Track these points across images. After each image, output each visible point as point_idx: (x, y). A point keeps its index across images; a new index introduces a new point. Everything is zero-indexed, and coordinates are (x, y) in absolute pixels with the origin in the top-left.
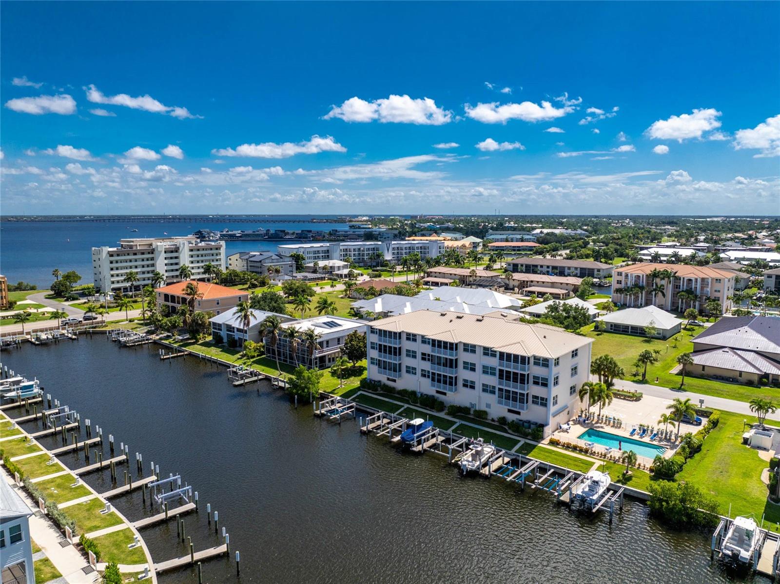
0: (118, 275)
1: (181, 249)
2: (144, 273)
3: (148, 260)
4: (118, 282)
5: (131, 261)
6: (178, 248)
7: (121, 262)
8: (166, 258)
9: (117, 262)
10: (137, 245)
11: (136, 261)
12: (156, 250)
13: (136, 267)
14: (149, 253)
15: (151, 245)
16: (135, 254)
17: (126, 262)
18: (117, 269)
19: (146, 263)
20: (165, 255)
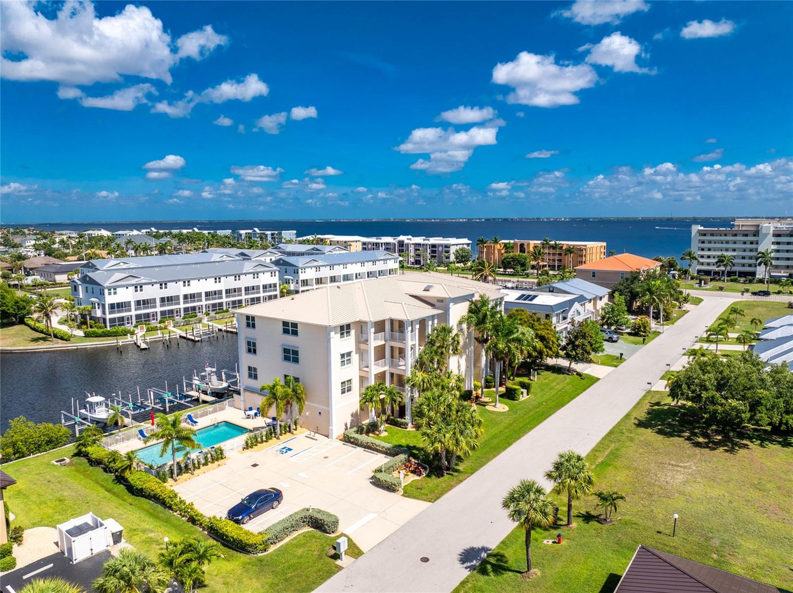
0: (709, 257)
2: (743, 258)
3: (752, 243)
4: (708, 264)
5: (727, 242)
7: (715, 243)
8: (773, 243)
9: (710, 242)
10: (739, 225)
11: (735, 243)
12: (760, 231)
13: (734, 250)
14: (755, 235)
15: (757, 226)
16: (736, 235)
17: (722, 243)
18: (709, 250)
19: (748, 246)
20: (774, 239)
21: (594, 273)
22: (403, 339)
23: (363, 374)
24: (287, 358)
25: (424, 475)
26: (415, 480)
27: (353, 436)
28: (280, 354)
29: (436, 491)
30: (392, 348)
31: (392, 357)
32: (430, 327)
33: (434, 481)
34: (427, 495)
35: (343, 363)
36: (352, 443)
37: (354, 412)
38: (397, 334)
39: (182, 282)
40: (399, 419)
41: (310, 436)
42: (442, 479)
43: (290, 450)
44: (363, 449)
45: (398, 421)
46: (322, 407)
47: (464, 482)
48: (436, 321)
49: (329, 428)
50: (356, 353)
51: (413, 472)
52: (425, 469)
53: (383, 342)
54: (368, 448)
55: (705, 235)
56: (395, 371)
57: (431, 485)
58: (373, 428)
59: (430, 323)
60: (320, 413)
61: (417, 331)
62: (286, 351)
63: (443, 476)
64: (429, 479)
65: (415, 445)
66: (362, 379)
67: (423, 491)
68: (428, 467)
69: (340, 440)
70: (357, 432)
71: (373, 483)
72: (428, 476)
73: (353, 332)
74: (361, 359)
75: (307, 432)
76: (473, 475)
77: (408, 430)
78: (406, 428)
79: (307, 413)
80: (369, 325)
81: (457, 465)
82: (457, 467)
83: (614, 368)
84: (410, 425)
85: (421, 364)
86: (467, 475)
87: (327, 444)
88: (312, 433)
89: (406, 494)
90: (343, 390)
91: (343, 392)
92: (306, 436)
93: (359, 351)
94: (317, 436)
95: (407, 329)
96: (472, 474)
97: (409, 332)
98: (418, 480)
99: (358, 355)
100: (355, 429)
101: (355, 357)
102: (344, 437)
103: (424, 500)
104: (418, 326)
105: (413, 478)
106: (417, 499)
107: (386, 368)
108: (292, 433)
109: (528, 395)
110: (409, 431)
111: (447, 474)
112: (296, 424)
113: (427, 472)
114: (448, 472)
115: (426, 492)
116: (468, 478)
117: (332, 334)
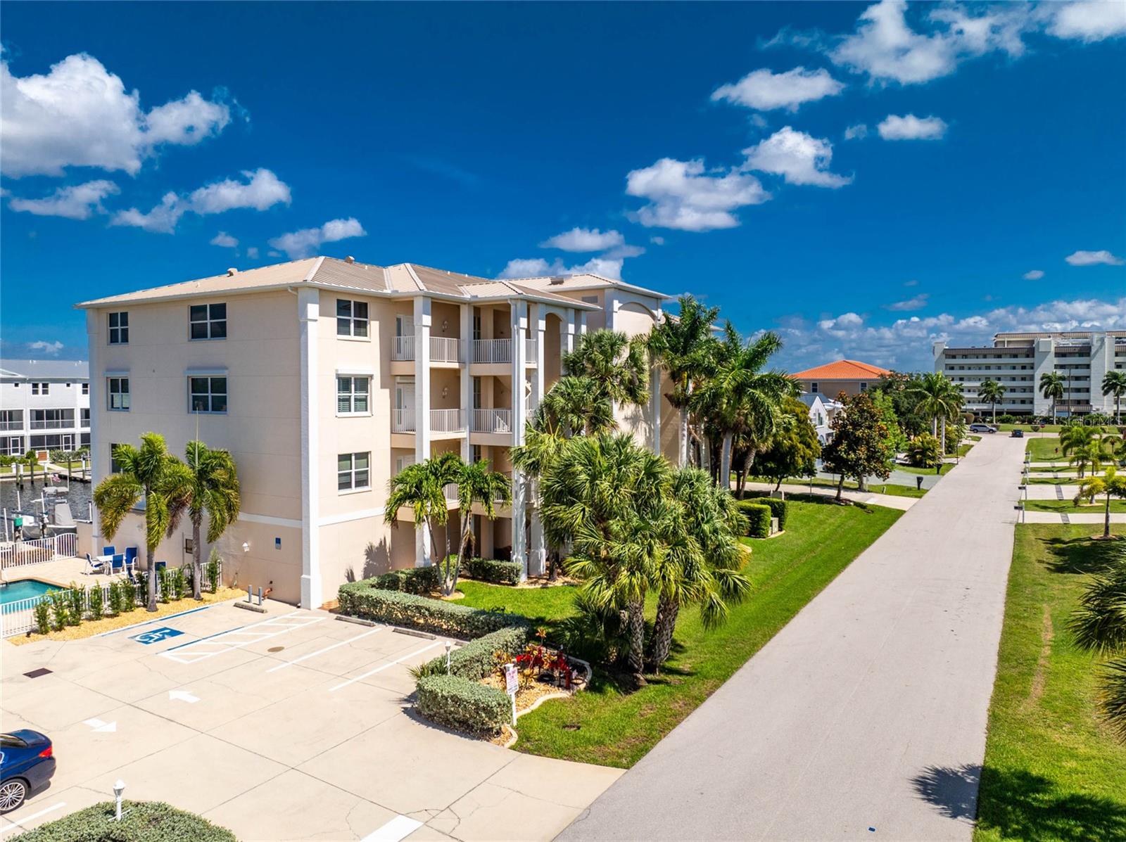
1: (1093, 351)
2: (1013, 390)
3: (1024, 368)
5: (988, 367)
6: (1090, 348)
7: (970, 369)
8: (1056, 367)
9: (962, 368)
10: (1004, 342)
11: (999, 367)
12: (1036, 349)
13: (998, 379)
14: (1028, 356)
15: (1033, 342)
16: (999, 356)
17: (980, 368)
18: (961, 379)
19: (1018, 372)
20: (1056, 361)
21: (815, 385)
22: (506, 356)
23: (403, 443)
24: (199, 404)
25: (582, 686)
26: (554, 700)
27: (364, 594)
28: (181, 394)
29: (628, 732)
30: (477, 380)
31: (477, 403)
32: (570, 338)
33: (613, 704)
34: (600, 743)
35: (344, 403)
36: (363, 615)
37: (376, 544)
38: (489, 343)
39: (81, 385)
40: (494, 562)
41: (250, 605)
42: (636, 696)
43: (174, 633)
44: (393, 628)
45: (492, 567)
46: (284, 523)
47: (710, 703)
48: (584, 329)
49: (299, 581)
50: (383, 386)
51: (545, 679)
52: (581, 670)
53: (456, 366)
54: (406, 625)
55: (954, 357)
56: (484, 440)
57: (606, 713)
58: (425, 581)
59: (571, 328)
60: (278, 541)
61: (541, 335)
62: (197, 385)
63: (636, 687)
64: (596, 698)
65: (543, 615)
66: (399, 454)
67: (581, 732)
68: (587, 664)
69: (331, 611)
70: (380, 586)
71: (414, 714)
72: (592, 688)
73: (374, 327)
74: (397, 403)
75: (242, 596)
76: (728, 682)
77: (519, 587)
78: (514, 584)
79: (245, 545)
80: (418, 304)
81: (670, 659)
82: (673, 664)
83: (918, 499)
84: (523, 578)
85: (549, 419)
86: (710, 683)
87: (290, 621)
88: (255, 599)
89: (529, 744)
90: (344, 479)
91: (344, 484)
92: (236, 605)
93: (390, 379)
94: (267, 604)
95: (517, 322)
96: (724, 679)
97: (523, 333)
98: (562, 701)
99: (387, 391)
100: (374, 580)
101: (380, 397)
102: (341, 599)
103: (595, 762)
104: (542, 324)
105: (543, 695)
106: (571, 757)
107: (463, 434)
108: (200, 599)
109: (780, 529)
110: (522, 590)
111: (649, 681)
112: (212, 574)
113: (589, 677)
114: (650, 676)
115: (596, 735)
116: (718, 692)
117: (313, 310)
